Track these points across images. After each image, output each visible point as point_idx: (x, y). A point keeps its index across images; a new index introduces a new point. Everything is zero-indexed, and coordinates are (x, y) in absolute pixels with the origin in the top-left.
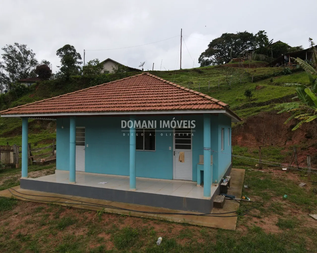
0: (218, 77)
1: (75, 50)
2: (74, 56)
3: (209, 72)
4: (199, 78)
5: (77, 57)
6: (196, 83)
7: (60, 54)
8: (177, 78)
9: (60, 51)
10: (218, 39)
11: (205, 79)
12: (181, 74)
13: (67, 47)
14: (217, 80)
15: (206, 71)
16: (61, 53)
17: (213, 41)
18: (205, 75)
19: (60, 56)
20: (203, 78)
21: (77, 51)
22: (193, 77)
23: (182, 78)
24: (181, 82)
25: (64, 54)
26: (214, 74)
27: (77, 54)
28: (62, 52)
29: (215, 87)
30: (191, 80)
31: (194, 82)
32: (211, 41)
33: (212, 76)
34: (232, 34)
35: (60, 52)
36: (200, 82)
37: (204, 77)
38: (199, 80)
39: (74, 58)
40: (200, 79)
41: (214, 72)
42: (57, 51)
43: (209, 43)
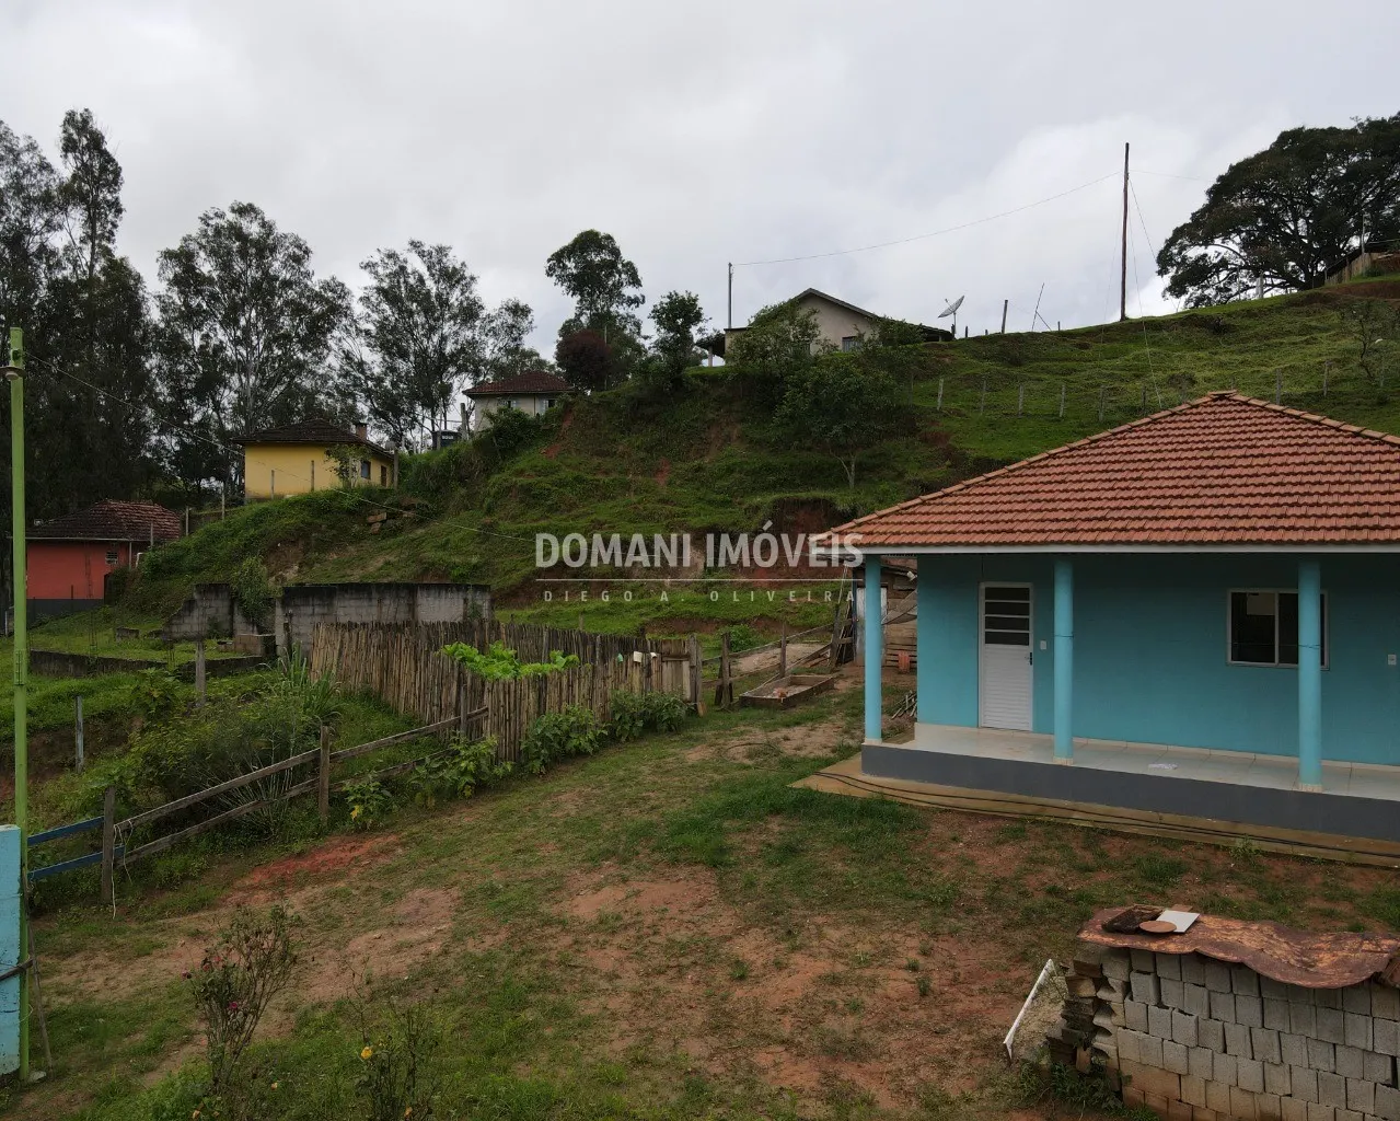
0: (1314, 349)
1: (616, 252)
2: (611, 274)
3: (1261, 327)
4: (1216, 354)
5: (623, 276)
6: (1208, 380)
7: (558, 272)
8: (1118, 362)
9: (559, 257)
10: (1260, 157)
11: (1249, 357)
12: (1131, 341)
13: (589, 242)
14: (1312, 361)
15: (1248, 322)
16: (565, 267)
17: (1231, 168)
18: (1243, 341)
19: (559, 277)
20: (1240, 358)
21: (626, 256)
22: (1188, 355)
23: (1136, 358)
24: (1138, 377)
25: (575, 271)
26: (1289, 333)
27: (623, 266)
28: (567, 263)
29: (1308, 394)
30: (1182, 368)
31: (1198, 375)
32: (1224, 171)
33: (1282, 343)
34: (1332, 131)
35: (559, 261)
36: (1226, 372)
37: (1241, 352)
38: (1222, 365)
39: (610, 283)
40: (1223, 358)
41: (1287, 327)
42: (549, 260)
43: (1212, 181)
